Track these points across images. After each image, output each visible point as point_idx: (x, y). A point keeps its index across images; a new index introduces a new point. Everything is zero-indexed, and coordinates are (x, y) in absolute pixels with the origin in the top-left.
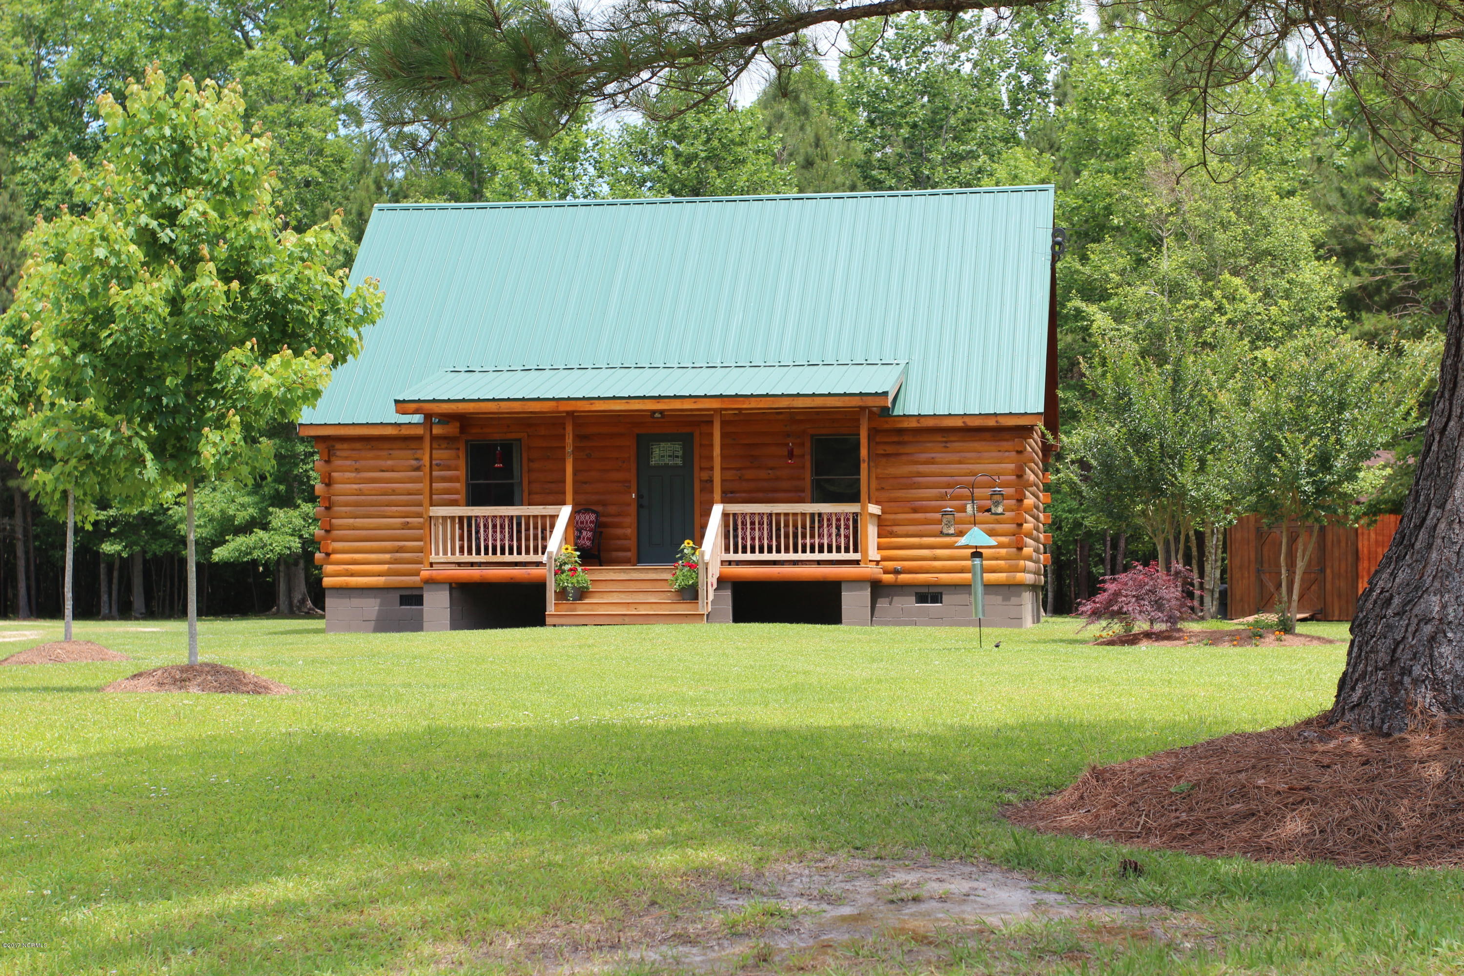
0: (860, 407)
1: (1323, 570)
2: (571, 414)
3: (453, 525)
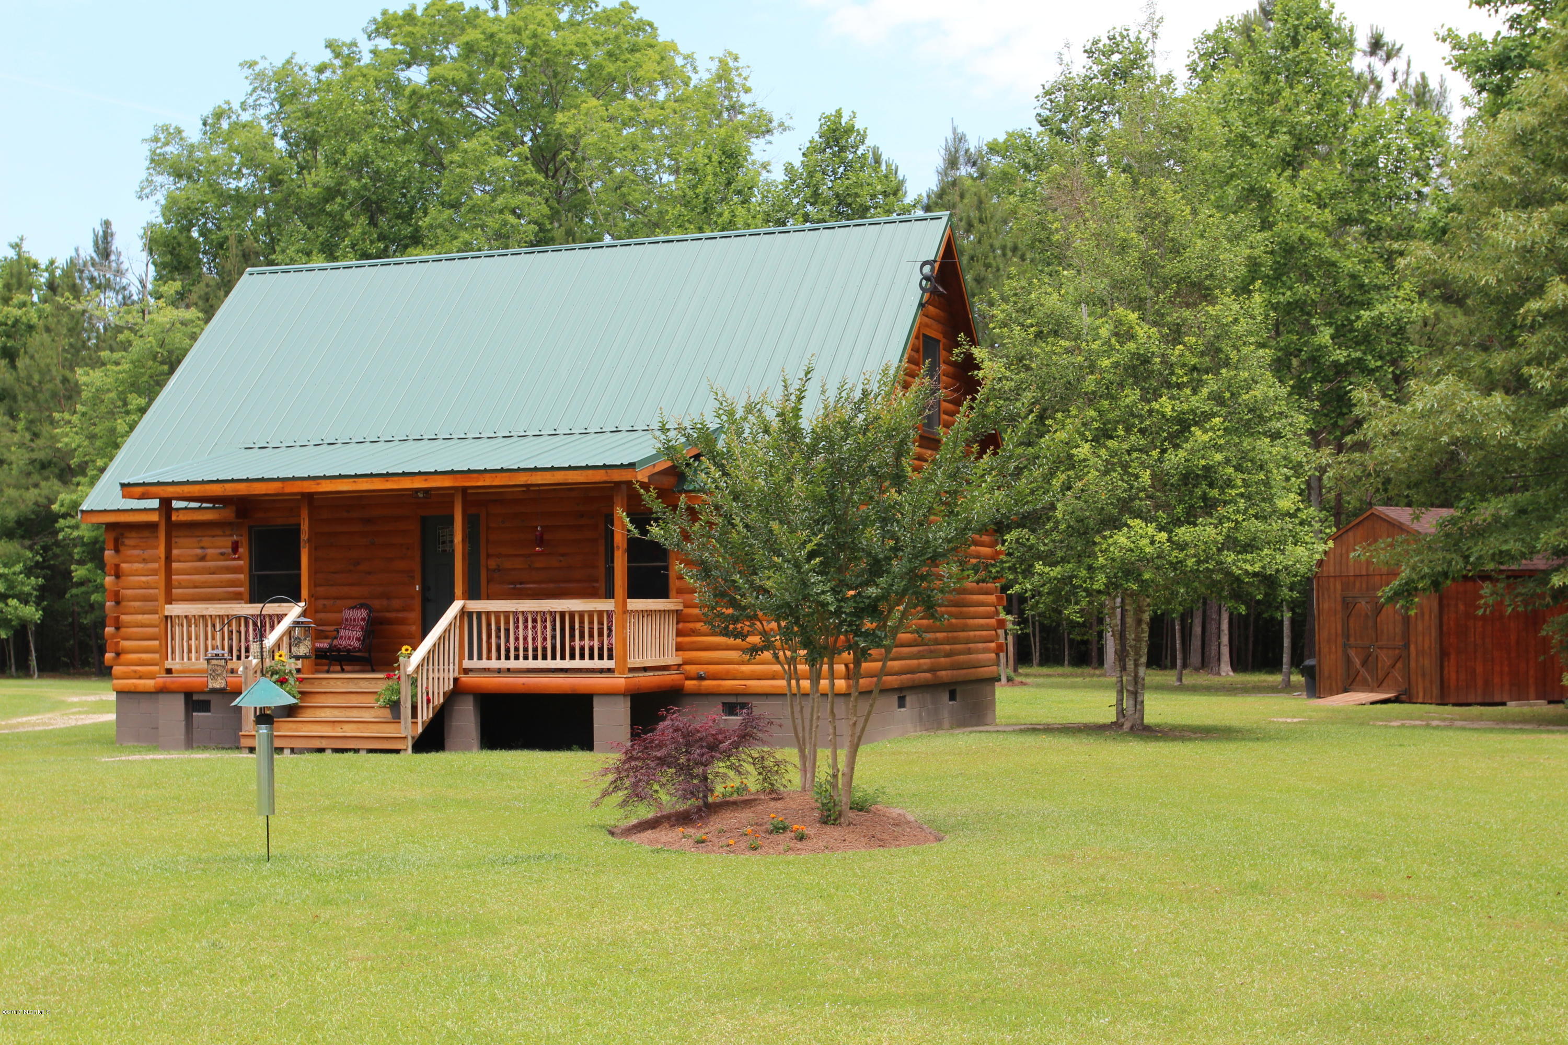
0: (615, 483)
1: (1407, 646)
2: (309, 498)
3: (189, 626)
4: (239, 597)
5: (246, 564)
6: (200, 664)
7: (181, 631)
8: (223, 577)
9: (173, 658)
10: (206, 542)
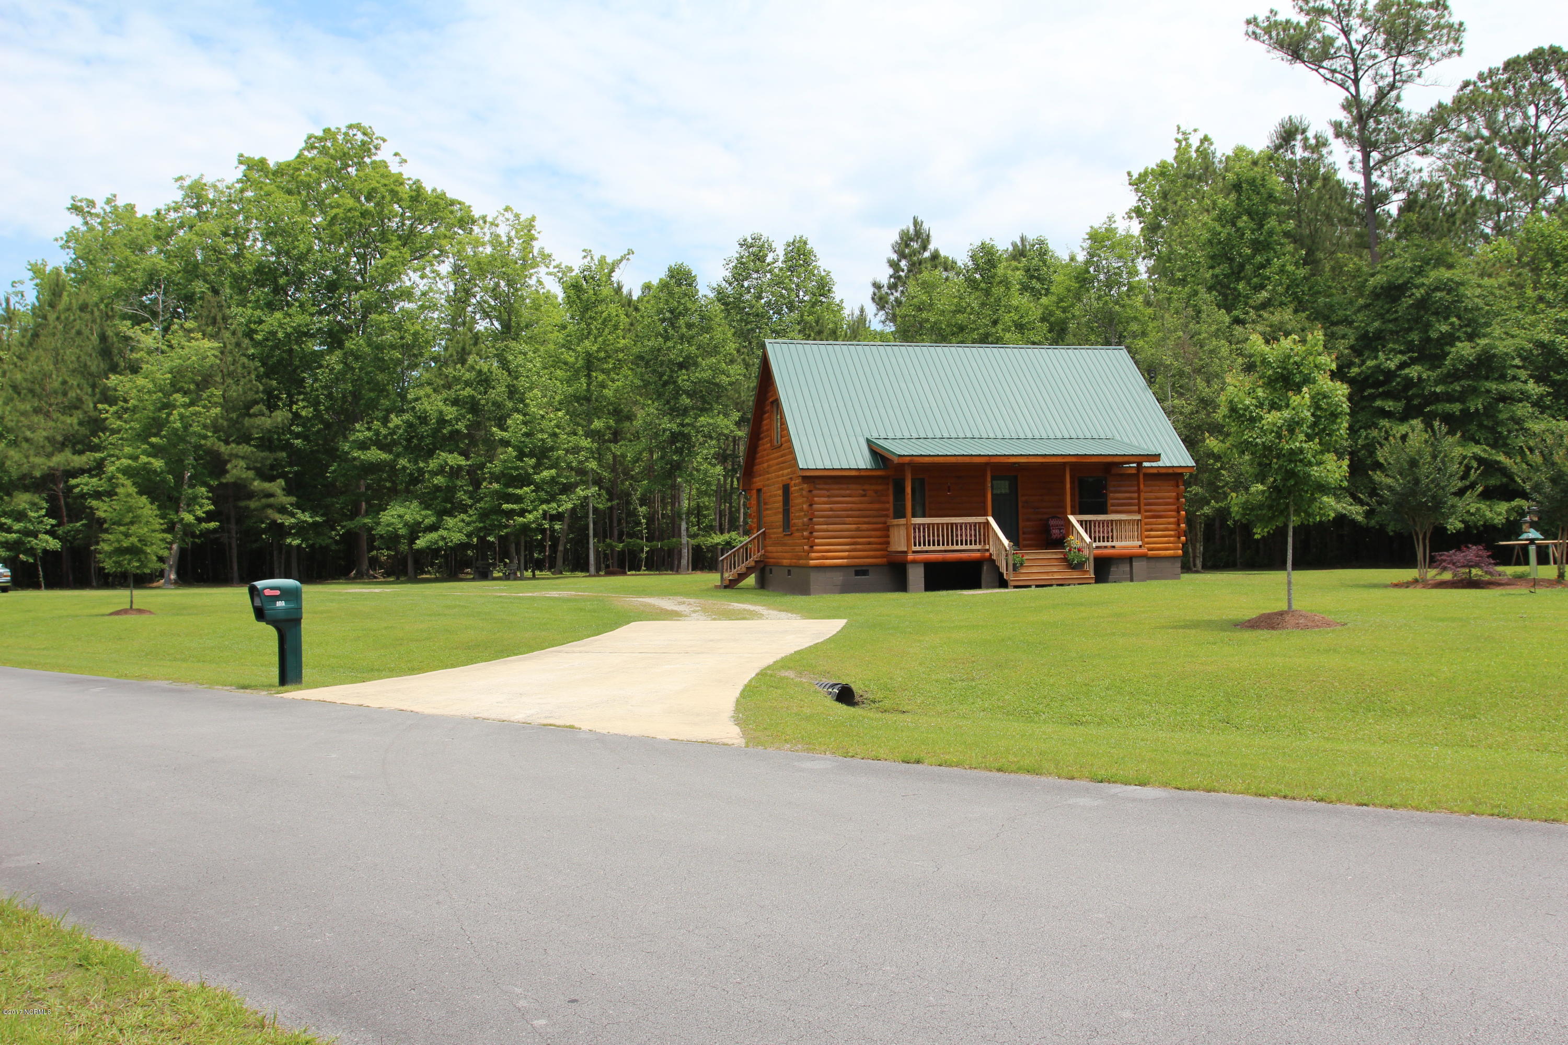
3: (924, 529)
4: (887, 516)
5: (891, 498)
6: (932, 548)
7: (919, 532)
8: (877, 506)
9: (915, 545)
10: (866, 487)
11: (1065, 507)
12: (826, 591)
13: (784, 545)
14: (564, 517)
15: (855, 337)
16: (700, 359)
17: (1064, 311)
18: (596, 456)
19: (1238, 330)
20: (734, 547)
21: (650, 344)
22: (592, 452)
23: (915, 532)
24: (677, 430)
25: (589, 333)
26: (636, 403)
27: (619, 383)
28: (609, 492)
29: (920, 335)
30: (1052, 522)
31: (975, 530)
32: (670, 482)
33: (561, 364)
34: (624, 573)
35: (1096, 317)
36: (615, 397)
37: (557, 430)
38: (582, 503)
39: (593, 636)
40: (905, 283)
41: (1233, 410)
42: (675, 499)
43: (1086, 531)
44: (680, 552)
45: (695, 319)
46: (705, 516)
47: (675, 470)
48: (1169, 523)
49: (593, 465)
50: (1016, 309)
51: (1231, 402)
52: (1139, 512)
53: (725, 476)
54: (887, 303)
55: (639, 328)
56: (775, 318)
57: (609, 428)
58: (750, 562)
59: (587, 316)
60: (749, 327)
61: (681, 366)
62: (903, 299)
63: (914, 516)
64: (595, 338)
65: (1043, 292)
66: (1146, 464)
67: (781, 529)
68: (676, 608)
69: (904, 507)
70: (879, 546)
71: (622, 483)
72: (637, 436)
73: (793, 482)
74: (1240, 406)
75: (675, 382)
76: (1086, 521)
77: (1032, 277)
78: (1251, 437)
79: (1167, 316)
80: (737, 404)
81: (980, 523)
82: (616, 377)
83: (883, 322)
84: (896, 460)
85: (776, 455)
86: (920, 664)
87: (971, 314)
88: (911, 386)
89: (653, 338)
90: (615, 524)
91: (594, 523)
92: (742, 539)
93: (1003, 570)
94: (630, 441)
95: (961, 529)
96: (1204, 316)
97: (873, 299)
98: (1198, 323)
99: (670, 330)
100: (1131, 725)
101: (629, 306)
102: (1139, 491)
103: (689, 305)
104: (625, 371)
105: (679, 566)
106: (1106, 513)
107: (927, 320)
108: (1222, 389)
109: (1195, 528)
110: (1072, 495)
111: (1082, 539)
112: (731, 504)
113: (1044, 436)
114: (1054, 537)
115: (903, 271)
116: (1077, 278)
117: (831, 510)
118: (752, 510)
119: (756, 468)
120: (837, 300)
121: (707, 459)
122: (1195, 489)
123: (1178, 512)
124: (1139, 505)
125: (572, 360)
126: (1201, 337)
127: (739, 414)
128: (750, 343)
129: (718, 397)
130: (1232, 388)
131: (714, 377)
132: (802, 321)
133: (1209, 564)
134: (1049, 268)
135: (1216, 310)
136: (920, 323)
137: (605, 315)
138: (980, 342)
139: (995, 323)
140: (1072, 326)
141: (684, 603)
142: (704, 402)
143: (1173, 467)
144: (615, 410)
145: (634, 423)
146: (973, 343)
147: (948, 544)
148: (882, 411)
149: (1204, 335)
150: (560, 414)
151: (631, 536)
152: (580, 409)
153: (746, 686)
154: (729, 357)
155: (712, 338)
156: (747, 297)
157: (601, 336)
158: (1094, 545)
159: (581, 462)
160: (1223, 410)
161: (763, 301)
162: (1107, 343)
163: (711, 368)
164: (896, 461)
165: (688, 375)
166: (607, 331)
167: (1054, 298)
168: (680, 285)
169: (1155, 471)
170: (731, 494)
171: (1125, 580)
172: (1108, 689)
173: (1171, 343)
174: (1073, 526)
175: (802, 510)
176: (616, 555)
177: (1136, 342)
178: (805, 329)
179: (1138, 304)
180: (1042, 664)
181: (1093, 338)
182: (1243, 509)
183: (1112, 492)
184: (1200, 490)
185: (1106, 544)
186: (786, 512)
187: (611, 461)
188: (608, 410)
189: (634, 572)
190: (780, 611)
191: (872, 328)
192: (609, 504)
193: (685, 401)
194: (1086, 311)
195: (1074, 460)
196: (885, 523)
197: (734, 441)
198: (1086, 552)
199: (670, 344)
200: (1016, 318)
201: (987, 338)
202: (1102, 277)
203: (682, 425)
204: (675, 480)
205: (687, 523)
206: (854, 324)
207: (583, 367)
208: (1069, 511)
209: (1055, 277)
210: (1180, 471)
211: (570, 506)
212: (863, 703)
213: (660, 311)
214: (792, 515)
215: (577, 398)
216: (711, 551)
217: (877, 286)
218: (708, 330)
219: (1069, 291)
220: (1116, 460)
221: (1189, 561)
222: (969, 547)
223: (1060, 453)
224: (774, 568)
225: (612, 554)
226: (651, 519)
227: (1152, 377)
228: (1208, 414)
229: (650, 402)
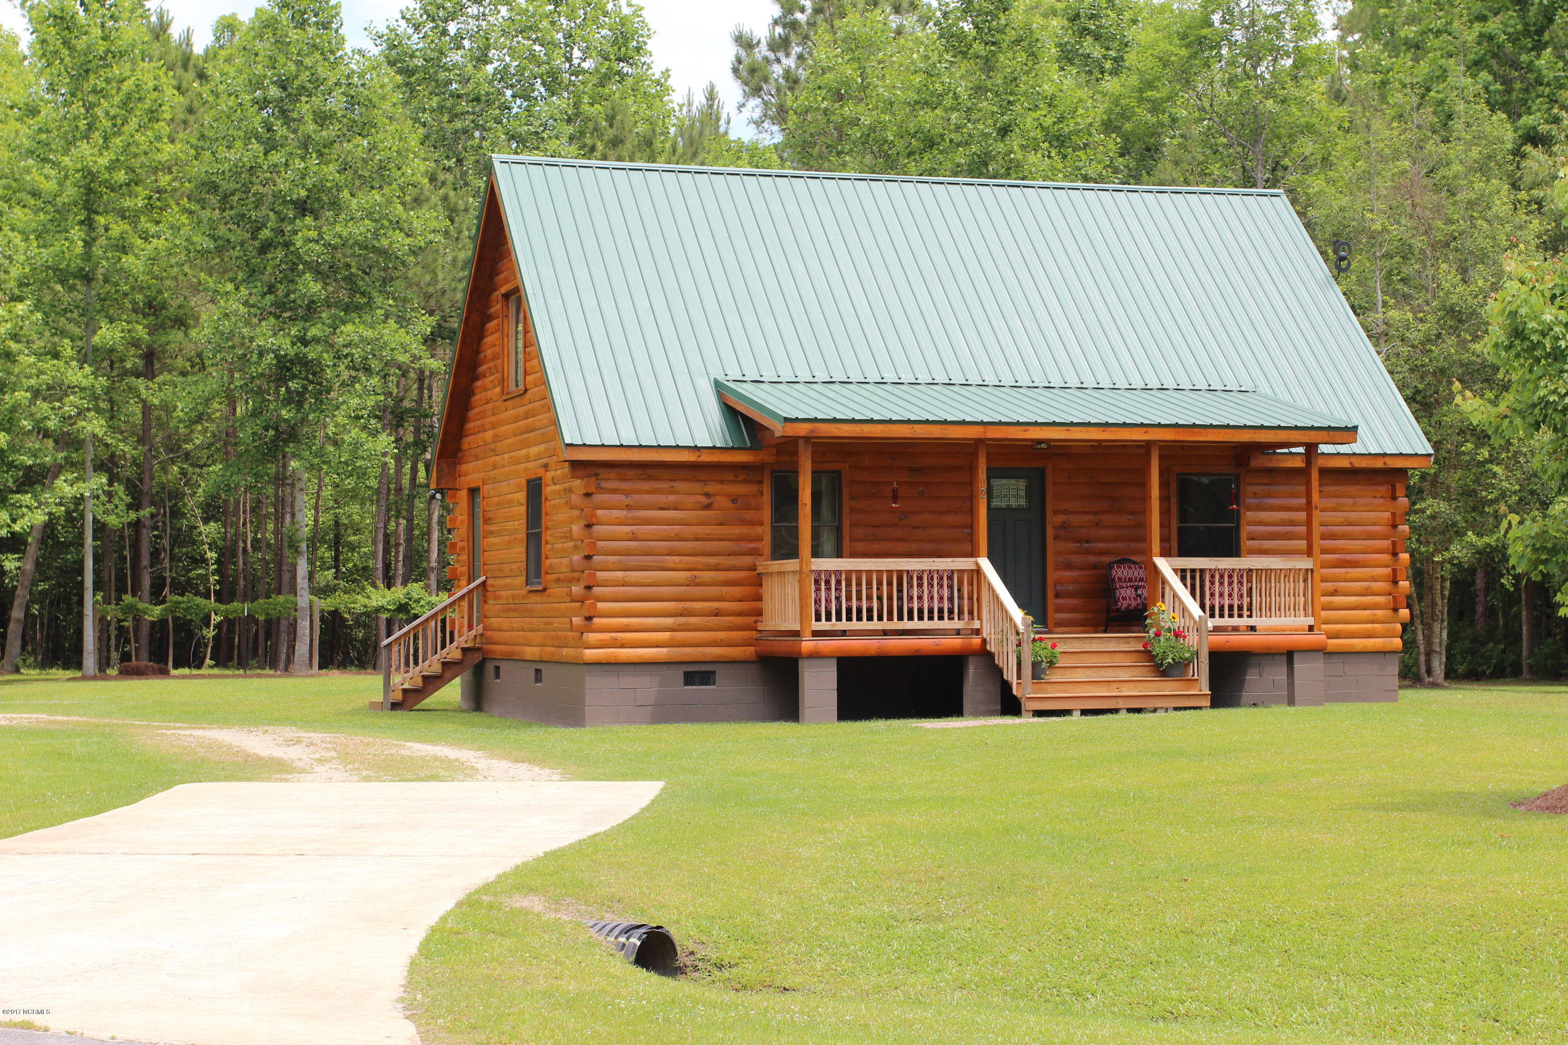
3: (838, 582)
4: (756, 553)
5: (767, 514)
6: (855, 625)
7: (828, 589)
8: (736, 530)
9: (818, 619)
10: (710, 488)
11: (1145, 539)
12: (619, 719)
13: (531, 613)
14: (25, 544)
15: (695, 155)
16: (346, 194)
17: (1156, 108)
18: (103, 405)
19: (1536, 157)
20: (416, 617)
21: (232, 155)
22: (95, 398)
23: (818, 589)
24: (291, 352)
25: (90, 127)
26: (197, 288)
27: (160, 243)
28: (133, 488)
29: (839, 154)
30: (1119, 572)
31: (951, 587)
32: (272, 469)
33: (23, 196)
34: (164, 673)
35: (1224, 123)
36: (150, 272)
37: (13, 346)
38: (68, 513)
39: (86, 815)
40: (806, 37)
41: (1518, 333)
42: (284, 508)
43: (1193, 594)
44: (293, 626)
45: (336, 103)
46: (352, 548)
47: (286, 442)
48: (1374, 579)
49: (95, 425)
50: (1051, 102)
51: (1513, 314)
52: (1309, 553)
53: (397, 458)
54: (766, 80)
55: (207, 120)
56: (517, 106)
57: (136, 344)
58: (453, 652)
59: (87, 87)
60: (458, 125)
61: (302, 208)
62: (802, 74)
63: (816, 554)
64: (106, 139)
65: (1108, 65)
66: (1324, 448)
67: (523, 579)
68: (279, 753)
69: (794, 532)
70: (738, 620)
71: (164, 470)
72: (199, 363)
73: (550, 474)
74: (1530, 325)
75: (287, 245)
76: (1193, 571)
77: (1084, 32)
78: (1554, 392)
79: (1376, 124)
80: (428, 297)
81: (961, 572)
82: (153, 229)
83: (758, 123)
84: (779, 430)
85: (512, 413)
86: (824, 883)
87: (952, 109)
88: (814, 266)
89: (238, 144)
90: (145, 561)
91: (97, 559)
92: (434, 599)
93: (1011, 675)
94: (184, 374)
95: (920, 585)
96: (1458, 125)
97: (735, 71)
98: (1446, 141)
99: (278, 126)
100: (1285, 1022)
101: (185, 67)
102: (1309, 507)
103: (322, 71)
104: (174, 215)
105: (289, 660)
106: (1238, 555)
107: (855, 122)
108: (1495, 287)
109: (1431, 588)
110: (1165, 513)
111: (1185, 610)
112: (410, 520)
113: (1105, 383)
114: (1124, 604)
115: (803, 10)
116: (1183, 37)
117: (634, 538)
118: (459, 535)
119: (466, 442)
120: (656, 71)
121: (358, 418)
122: (1431, 505)
123: (1395, 554)
124: (1309, 537)
125: (49, 186)
126: (1450, 174)
127: (432, 320)
128: (460, 161)
129: (385, 281)
130: (1516, 284)
131: (376, 236)
132: (577, 115)
133: (1461, 669)
134: (1120, 12)
135: (1487, 112)
136: (839, 129)
137: (127, 86)
138: (970, 173)
139: (1004, 131)
140: (1170, 143)
141: (298, 742)
142: (355, 290)
143: (1385, 455)
144: (149, 305)
145: (193, 333)
146: (956, 174)
147: (890, 618)
148: (751, 321)
149: (1457, 168)
150: (20, 308)
151: (181, 588)
152: (67, 299)
153: (433, 930)
154: (411, 191)
155: (372, 148)
156: (456, 57)
157: (119, 133)
158: (1211, 623)
159: (65, 419)
160: (1497, 332)
161: (490, 68)
162: (1248, 181)
163: (369, 215)
164: (778, 433)
165: (318, 228)
166: (133, 123)
167: (1134, 80)
168: (302, 24)
169: (1345, 464)
170: (412, 498)
171: (1277, 701)
172: (1233, 942)
173: (1383, 184)
174: (1164, 581)
175: (569, 536)
176: (145, 631)
177: (1309, 179)
178: (582, 134)
179: (1316, 97)
180: (1091, 886)
181: (1215, 169)
182: (1535, 550)
183: (1249, 509)
184: (1443, 506)
185: (1236, 621)
186: (534, 539)
187: (138, 418)
188: (134, 302)
189: (186, 671)
190: (516, 761)
191: (733, 136)
192: (133, 516)
193: (311, 286)
194: (1202, 109)
195: (1168, 436)
196: (753, 568)
197: (421, 380)
198: (1192, 639)
199: (277, 157)
200: (1048, 121)
201: (986, 165)
202: (1238, 35)
203: (304, 342)
204: (285, 466)
205: (311, 562)
206: (692, 126)
207: (76, 203)
208: (1156, 546)
209: (1131, 33)
210: (1399, 464)
211: (40, 518)
212: (696, 968)
213: (256, 83)
214: (546, 549)
215: (62, 276)
216: (365, 626)
217: (745, 42)
218: (364, 128)
219: (1166, 64)
220: (1262, 437)
221: (1416, 663)
222: (936, 624)
223: (1139, 420)
224: (505, 667)
225: (136, 630)
226: (227, 553)
227: (1342, 259)
228: (1462, 344)
229: (230, 287)
